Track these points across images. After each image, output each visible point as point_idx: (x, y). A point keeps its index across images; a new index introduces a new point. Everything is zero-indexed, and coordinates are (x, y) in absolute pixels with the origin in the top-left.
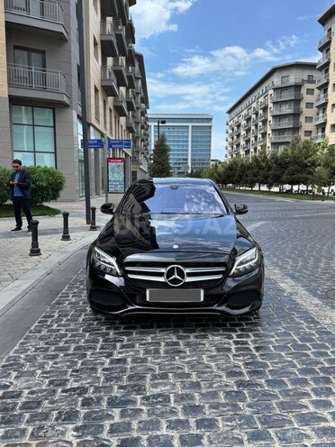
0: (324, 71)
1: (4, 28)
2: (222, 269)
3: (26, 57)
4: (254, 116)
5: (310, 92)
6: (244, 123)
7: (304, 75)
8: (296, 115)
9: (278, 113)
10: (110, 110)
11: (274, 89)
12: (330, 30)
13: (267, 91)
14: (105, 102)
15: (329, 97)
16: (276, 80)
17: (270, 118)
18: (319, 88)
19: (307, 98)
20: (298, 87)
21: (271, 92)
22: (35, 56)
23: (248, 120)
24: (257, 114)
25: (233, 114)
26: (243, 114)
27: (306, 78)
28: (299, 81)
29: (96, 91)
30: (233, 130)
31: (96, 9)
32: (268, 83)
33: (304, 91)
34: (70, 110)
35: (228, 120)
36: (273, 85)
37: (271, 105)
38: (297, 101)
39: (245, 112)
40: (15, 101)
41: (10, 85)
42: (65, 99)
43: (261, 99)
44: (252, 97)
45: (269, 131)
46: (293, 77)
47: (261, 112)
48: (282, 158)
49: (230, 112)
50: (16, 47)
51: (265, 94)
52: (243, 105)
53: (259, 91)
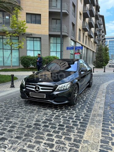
1: (48, 14)
2: (52, 88)
3: (55, 22)
10: (86, 36)
14: (84, 34)
22: (58, 21)
29: (80, 30)
31: (81, 2)
34: (68, 38)
40: (50, 36)
41: (49, 31)
42: (66, 34)
50: (52, 19)
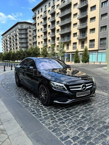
0: (35, 26)
2: (92, 84)
4: (12, 38)
5: (30, 31)
6: (8, 39)
7: (28, 26)
8: (27, 38)
9: (21, 37)
11: (19, 29)
12: (35, 13)
13: (16, 30)
15: (37, 34)
16: (19, 26)
17: (18, 39)
18: (34, 31)
19: (29, 33)
20: (26, 29)
21: (18, 30)
23: (10, 38)
24: (13, 37)
25: (4, 36)
26: (8, 36)
27: (28, 27)
28: (26, 28)
30: (4, 41)
32: (16, 27)
33: (28, 31)
35: (2, 38)
36: (18, 28)
37: (18, 34)
38: (26, 34)
39: (9, 36)
43: (14, 32)
44: (11, 31)
45: (18, 43)
46: (25, 26)
47: (14, 36)
48: (29, 52)
49: (3, 35)
51: (16, 31)
52: (8, 34)
53: (13, 29)
